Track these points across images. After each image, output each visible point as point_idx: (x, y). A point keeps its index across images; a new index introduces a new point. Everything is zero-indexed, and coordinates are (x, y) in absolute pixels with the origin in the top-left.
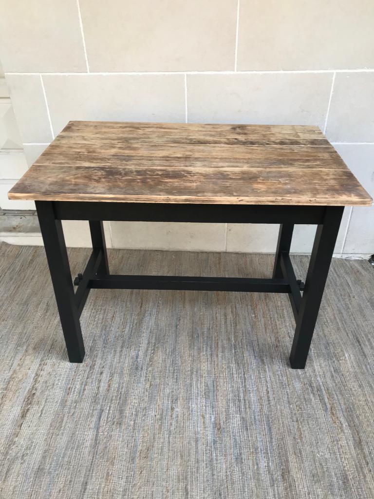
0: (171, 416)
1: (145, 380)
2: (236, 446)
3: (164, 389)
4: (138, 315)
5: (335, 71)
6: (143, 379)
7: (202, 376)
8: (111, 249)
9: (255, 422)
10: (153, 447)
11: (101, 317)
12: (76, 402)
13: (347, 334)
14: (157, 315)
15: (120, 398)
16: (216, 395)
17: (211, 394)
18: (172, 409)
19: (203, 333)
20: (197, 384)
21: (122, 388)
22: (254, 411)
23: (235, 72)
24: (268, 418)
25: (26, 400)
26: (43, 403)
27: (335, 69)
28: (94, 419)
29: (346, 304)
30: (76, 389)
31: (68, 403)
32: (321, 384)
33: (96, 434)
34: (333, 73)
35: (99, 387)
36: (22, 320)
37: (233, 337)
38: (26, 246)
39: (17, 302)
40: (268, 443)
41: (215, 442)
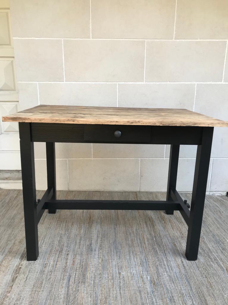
0: (120, 277)
1: (98, 257)
2: (169, 293)
3: (112, 262)
4: (89, 223)
5: (196, 83)
6: (97, 256)
7: (137, 254)
8: (67, 191)
9: (178, 279)
10: (109, 296)
11: (64, 225)
12: (51, 272)
13: (225, 231)
14: (101, 223)
15: (82, 268)
16: (149, 265)
17: (145, 264)
18: (120, 273)
19: (133, 232)
20: (134, 259)
21: (83, 262)
22: (175, 272)
23: (144, 83)
24: (186, 276)
25: (15, 271)
26: (28, 273)
27: (196, 82)
28: (65, 281)
29: (219, 216)
30: (51, 264)
31: (46, 272)
32: (216, 256)
33: (68, 291)
34: (195, 84)
35: (66, 263)
36: (11, 227)
37: (153, 232)
38: (13, 190)
39: (7, 218)
40: (190, 291)
41: (153, 292)
